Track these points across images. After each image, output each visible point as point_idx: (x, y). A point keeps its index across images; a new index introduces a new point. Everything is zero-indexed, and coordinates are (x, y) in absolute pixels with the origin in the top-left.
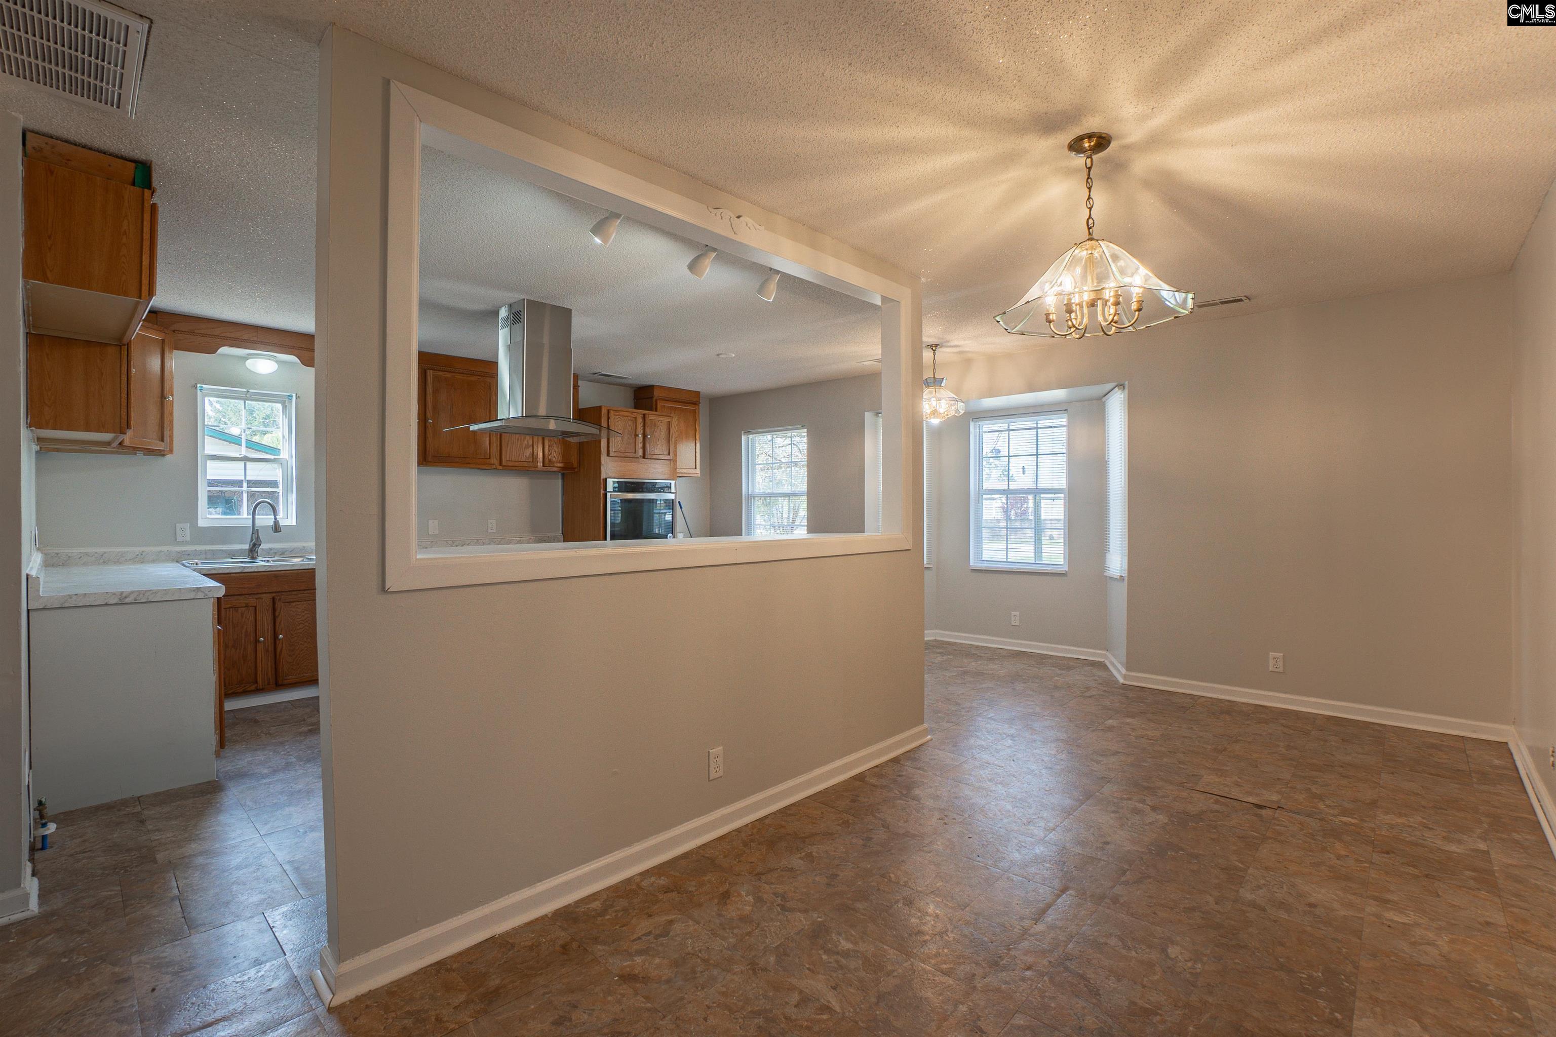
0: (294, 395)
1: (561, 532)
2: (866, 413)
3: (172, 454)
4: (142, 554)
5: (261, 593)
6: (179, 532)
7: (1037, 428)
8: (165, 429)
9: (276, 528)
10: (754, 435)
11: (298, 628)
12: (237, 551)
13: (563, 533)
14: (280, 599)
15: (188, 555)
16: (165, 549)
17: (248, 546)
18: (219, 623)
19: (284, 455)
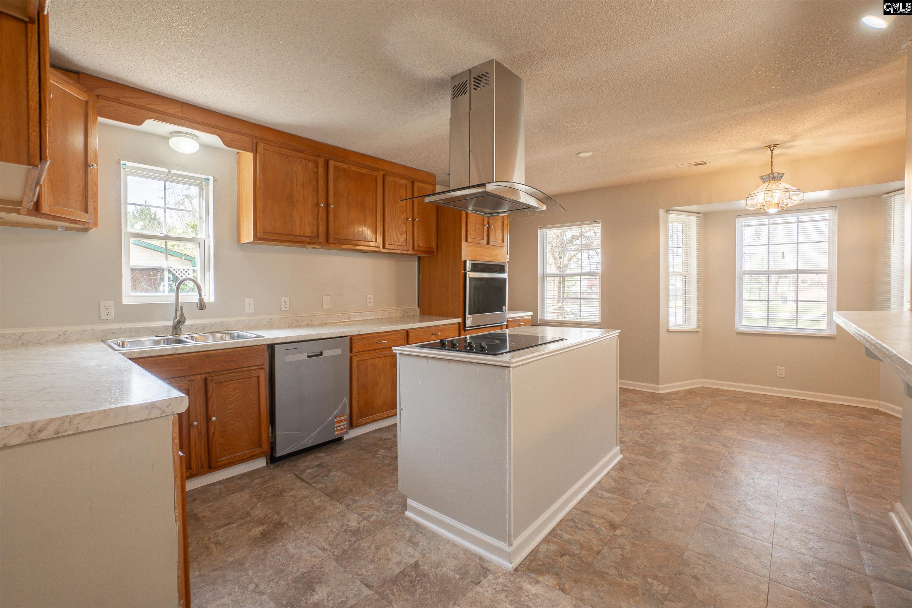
0: (211, 178)
1: (417, 305)
2: (660, 210)
3: (97, 227)
4: (64, 334)
5: (193, 375)
6: (103, 310)
7: (798, 222)
8: (89, 200)
9: (202, 305)
10: (546, 230)
11: (230, 407)
12: (161, 328)
13: (418, 306)
14: (212, 380)
15: (113, 334)
16: (88, 327)
17: (172, 322)
18: (181, 448)
19: (202, 235)
